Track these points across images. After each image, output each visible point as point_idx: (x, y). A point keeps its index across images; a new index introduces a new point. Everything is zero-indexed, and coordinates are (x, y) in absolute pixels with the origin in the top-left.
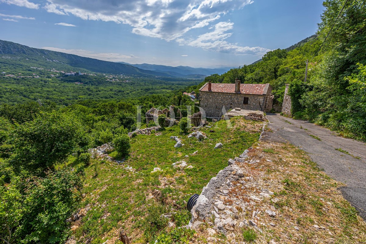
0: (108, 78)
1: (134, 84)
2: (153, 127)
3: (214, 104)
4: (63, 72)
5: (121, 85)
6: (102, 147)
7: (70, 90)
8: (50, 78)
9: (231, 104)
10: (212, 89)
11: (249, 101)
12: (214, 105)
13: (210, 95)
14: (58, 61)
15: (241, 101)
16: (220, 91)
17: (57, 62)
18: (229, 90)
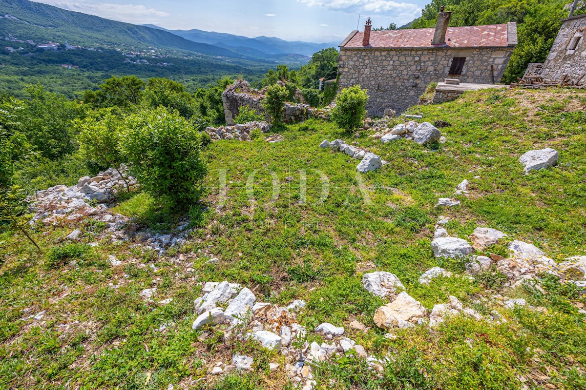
0: (127, 57)
1: (179, 69)
2: (253, 123)
3: (374, 79)
4: (33, 43)
5: (153, 71)
6: (98, 180)
7: (54, 80)
8: (7, 54)
9: (418, 78)
10: (370, 43)
11: (464, 67)
12: (373, 83)
13: (367, 58)
14: (15, 18)
15: (444, 67)
16: (392, 45)
17: (14, 20)
18: (414, 42)
